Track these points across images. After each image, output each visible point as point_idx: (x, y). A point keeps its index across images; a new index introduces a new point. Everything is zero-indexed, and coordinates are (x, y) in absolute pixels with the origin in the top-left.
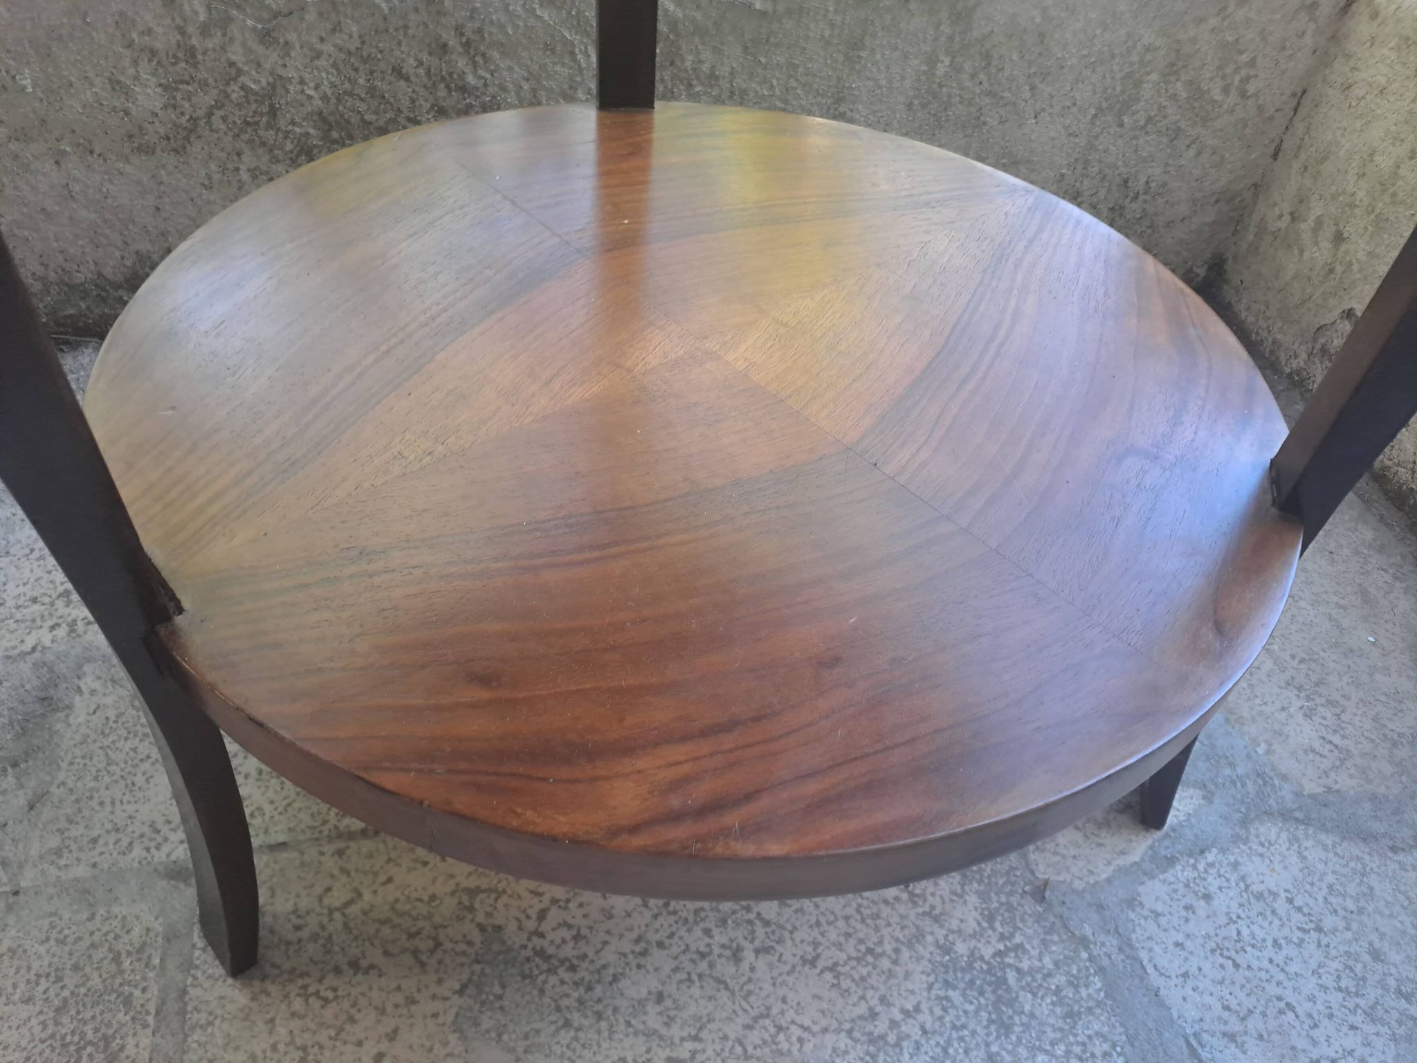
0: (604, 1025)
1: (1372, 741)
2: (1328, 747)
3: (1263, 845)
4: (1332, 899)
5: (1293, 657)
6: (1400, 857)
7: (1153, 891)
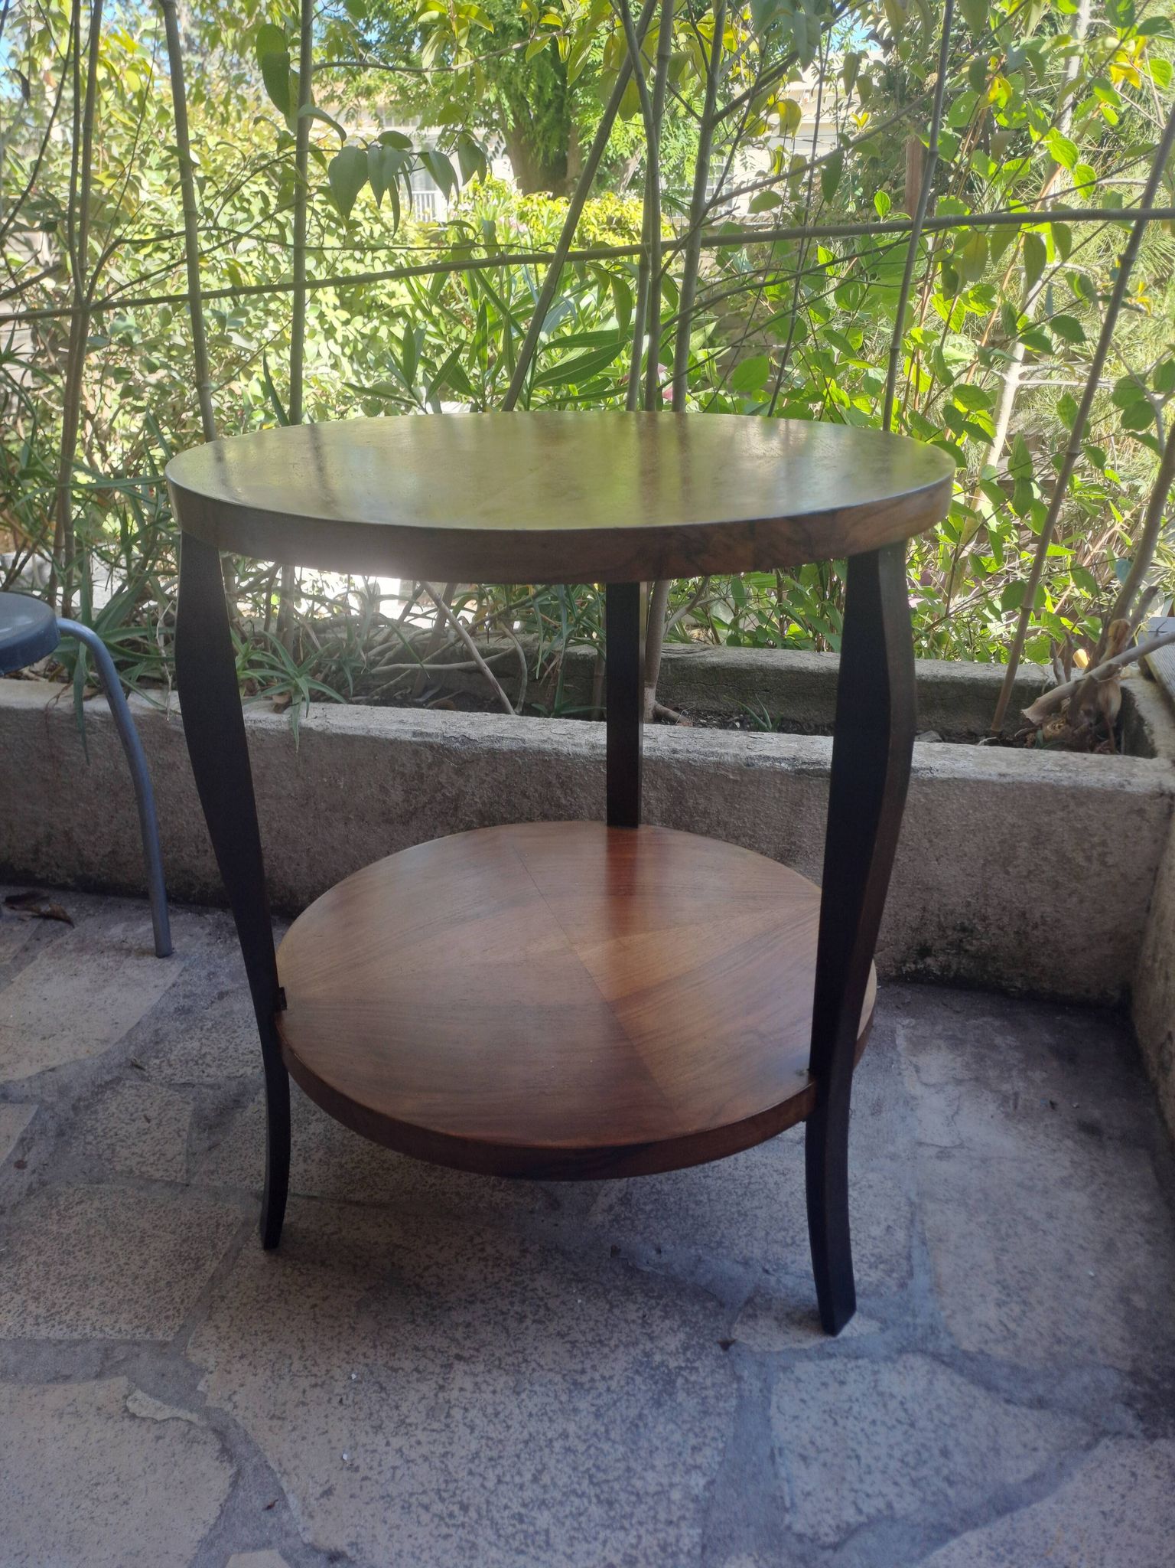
0: (432, 1328)
2: (1002, 1328)
3: (905, 1367)
5: (1015, 1268)
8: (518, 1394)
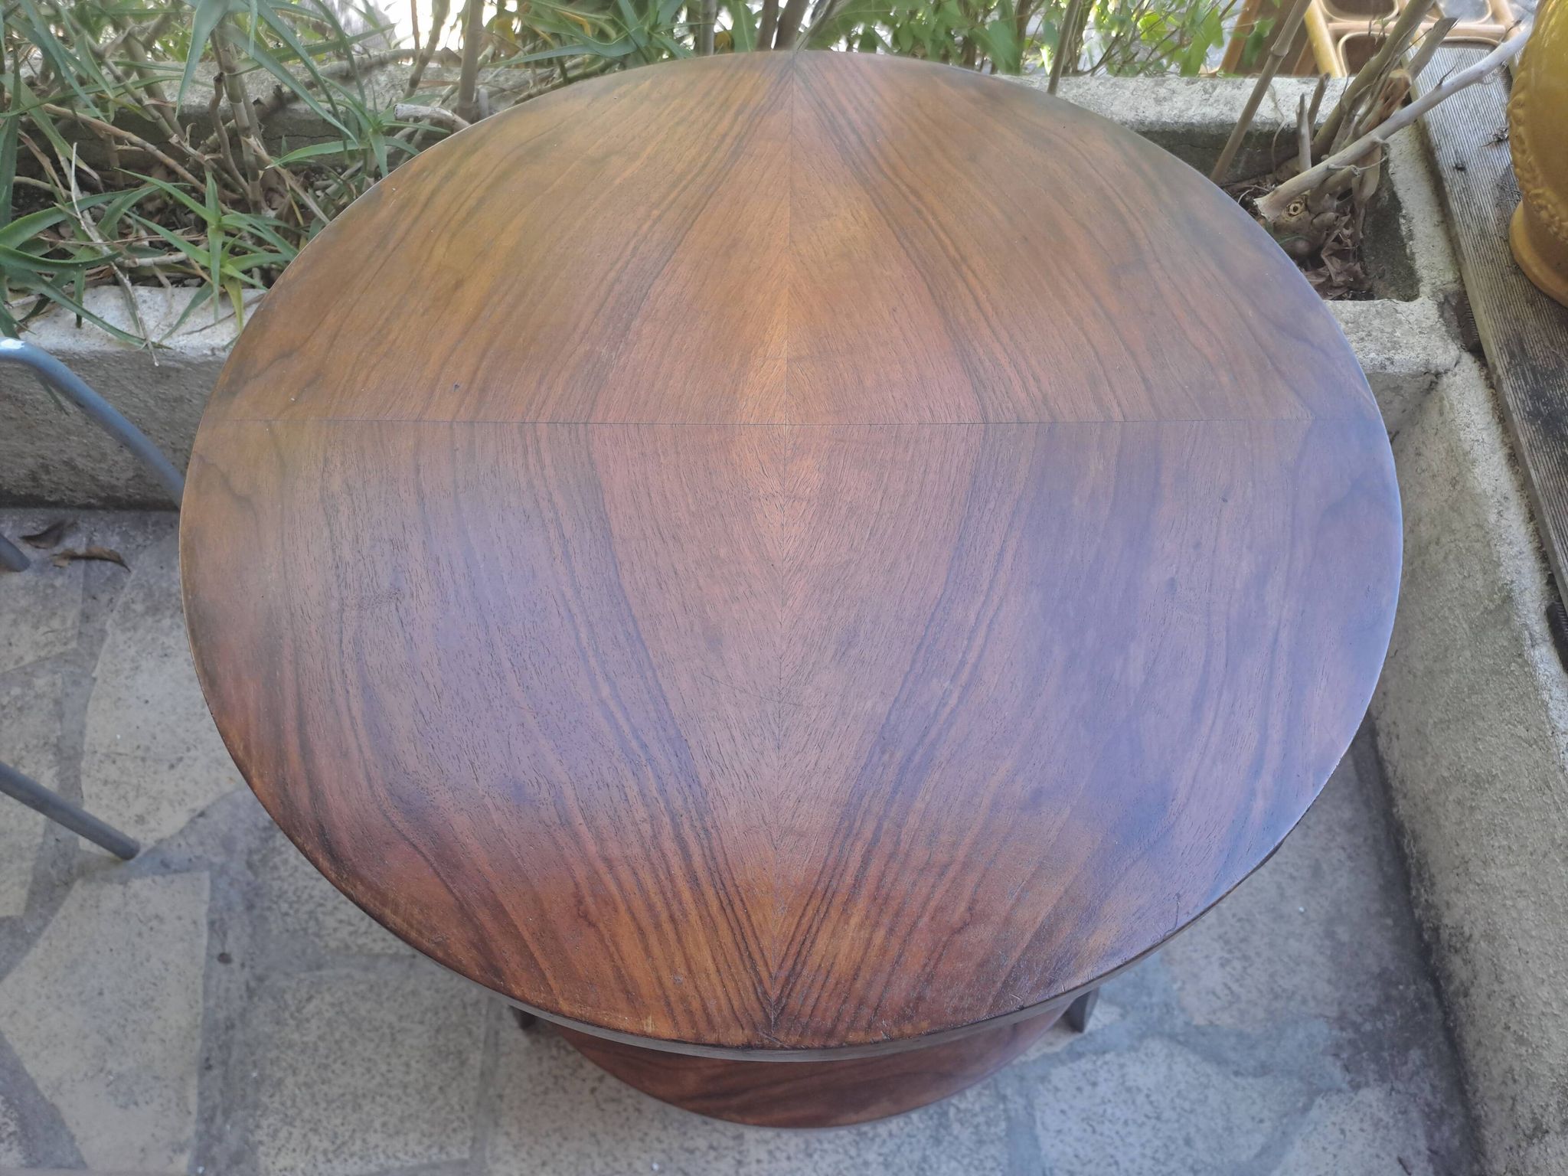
1: (1260, 992)
2: (1227, 992)
3: (1146, 1055)
4: (1177, 1101)
5: (1234, 915)
6: (1238, 1080)
7: (1061, 1075)
8: (810, 1156)
